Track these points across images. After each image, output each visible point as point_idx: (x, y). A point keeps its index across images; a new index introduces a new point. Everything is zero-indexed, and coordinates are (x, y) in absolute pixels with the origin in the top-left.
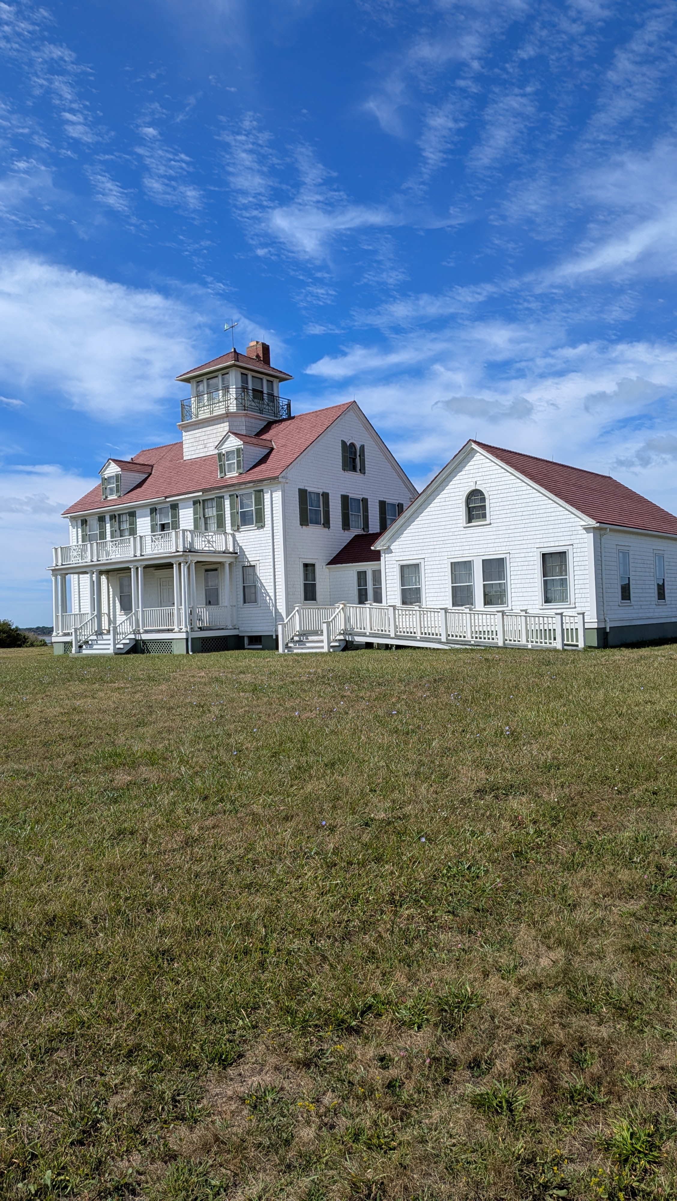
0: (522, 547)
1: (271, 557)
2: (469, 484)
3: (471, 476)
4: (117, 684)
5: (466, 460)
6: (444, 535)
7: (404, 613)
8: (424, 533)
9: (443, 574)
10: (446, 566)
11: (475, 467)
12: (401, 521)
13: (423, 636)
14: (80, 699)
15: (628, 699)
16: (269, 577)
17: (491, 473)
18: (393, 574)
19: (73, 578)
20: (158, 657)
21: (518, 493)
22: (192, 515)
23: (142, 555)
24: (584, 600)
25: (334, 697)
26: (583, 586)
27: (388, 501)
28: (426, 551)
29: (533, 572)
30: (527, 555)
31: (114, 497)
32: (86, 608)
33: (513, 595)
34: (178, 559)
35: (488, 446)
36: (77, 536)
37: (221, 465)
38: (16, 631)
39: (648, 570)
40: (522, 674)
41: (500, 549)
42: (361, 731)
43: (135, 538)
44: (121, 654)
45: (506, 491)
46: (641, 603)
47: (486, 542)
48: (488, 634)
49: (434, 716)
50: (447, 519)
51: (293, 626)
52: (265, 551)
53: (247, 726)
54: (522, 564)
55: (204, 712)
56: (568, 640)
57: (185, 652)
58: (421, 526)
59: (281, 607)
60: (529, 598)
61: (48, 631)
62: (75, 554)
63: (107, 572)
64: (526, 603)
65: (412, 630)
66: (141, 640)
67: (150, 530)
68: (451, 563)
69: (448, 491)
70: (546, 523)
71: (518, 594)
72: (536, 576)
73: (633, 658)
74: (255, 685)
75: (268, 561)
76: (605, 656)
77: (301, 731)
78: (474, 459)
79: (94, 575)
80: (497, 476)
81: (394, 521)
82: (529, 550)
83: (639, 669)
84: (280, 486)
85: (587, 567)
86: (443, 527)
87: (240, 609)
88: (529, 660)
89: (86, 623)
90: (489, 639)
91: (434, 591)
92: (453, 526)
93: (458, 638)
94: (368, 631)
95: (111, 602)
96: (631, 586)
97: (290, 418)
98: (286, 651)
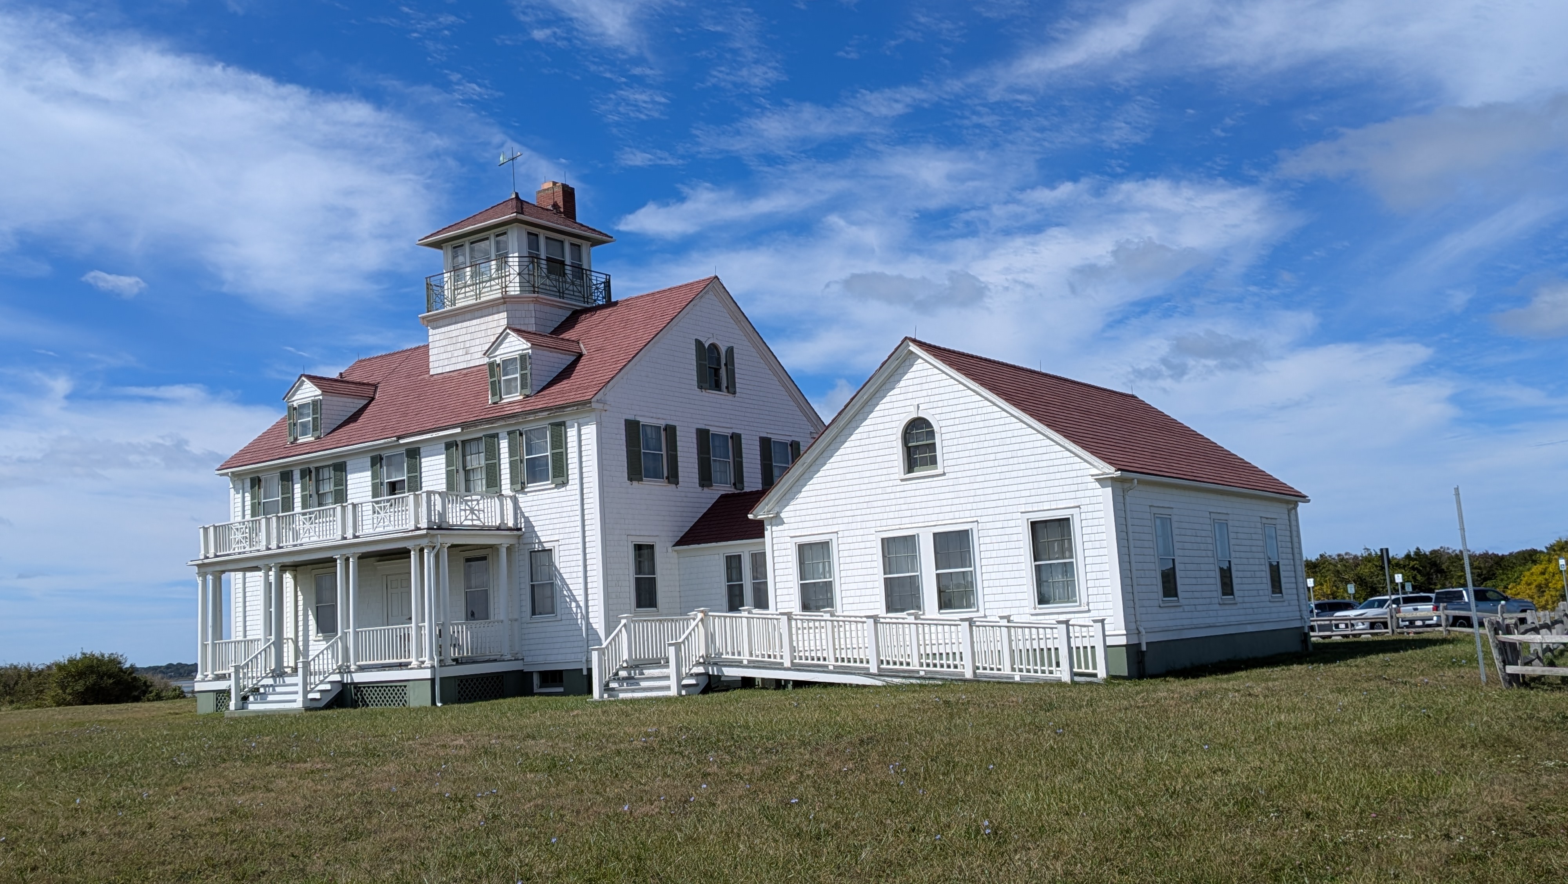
0: (997, 511)
1: (580, 534)
2: (908, 409)
3: (910, 396)
4: (308, 765)
5: (900, 371)
6: (868, 492)
7: (805, 625)
8: (835, 490)
9: (869, 558)
10: (873, 544)
11: (916, 381)
12: (796, 470)
13: (839, 663)
14: (243, 793)
15: (1184, 766)
16: (576, 569)
17: (942, 390)
18: (785, 559)
19: (235, 578)
20: (382, 714)
21: (987, 423)
22: (444, 466)
23: (355, 537)
24: (1103, 598)
25: (689, 775)
26: (1099, 575)
27: (774, 438)
28: (840, 521)
29: (1016, 552)
30: (1005, 524)
31: (309, 438)
32: (257, 629)
33: (986, 591)
34: (418, 542)
35: (935, 347)
36: (244, 506)
37: (493, 383)
38: (131, 673)
39: (1203, 546)
40: (1007, 726)
41: (962, 514)
42: (739, 836)
43: (343, 508)
44: (316, 709)
45: (967, 420)
46: (1196, 602)
47: (938, 503)
48: (948, 659)
49: (862, 804)
50: (873, 467)
51: (618, 652)
52: (568, 525)
53: (540, 832)
54: (999, 539)
55: (463, 810)
56: (1079, 667)
57: (428, 703)
58: (830, 479)
59: (596, 620)
60: (1012, 596)
61: (189, 671)
62: (239, 536)
63: (294, 567)
64: (1009, 604)
65: (819, 654)
66: (352, 683)
67: (370, 493)
68: (883, 540)
69: (873, 421)
70: (1035, 472)
71: (994, 590)
72: (1022, 559)
73: (1188, 694)
74: (553, 759)
75: (574, 540)
76: (1142, 691)
77: (635, 838)
78: (914, 368)
79: (272, 573)
80: (952, 395)
81: (785, 470)
82: (1009, 517)
83: (1199, 713)
84: (593, 415)
85: (1104, 544)
86: (866, 480)
87: (525, 626)
88: (1017, 702)
89: (256, 657)
90: (949, 666)
91: (855, 586)
92: (883, 478)
93: (897, 667)
94: (745, 658)
95: (301, 618)
96: (1178, 574)
97: (610, 304)
98: (606, 696)
